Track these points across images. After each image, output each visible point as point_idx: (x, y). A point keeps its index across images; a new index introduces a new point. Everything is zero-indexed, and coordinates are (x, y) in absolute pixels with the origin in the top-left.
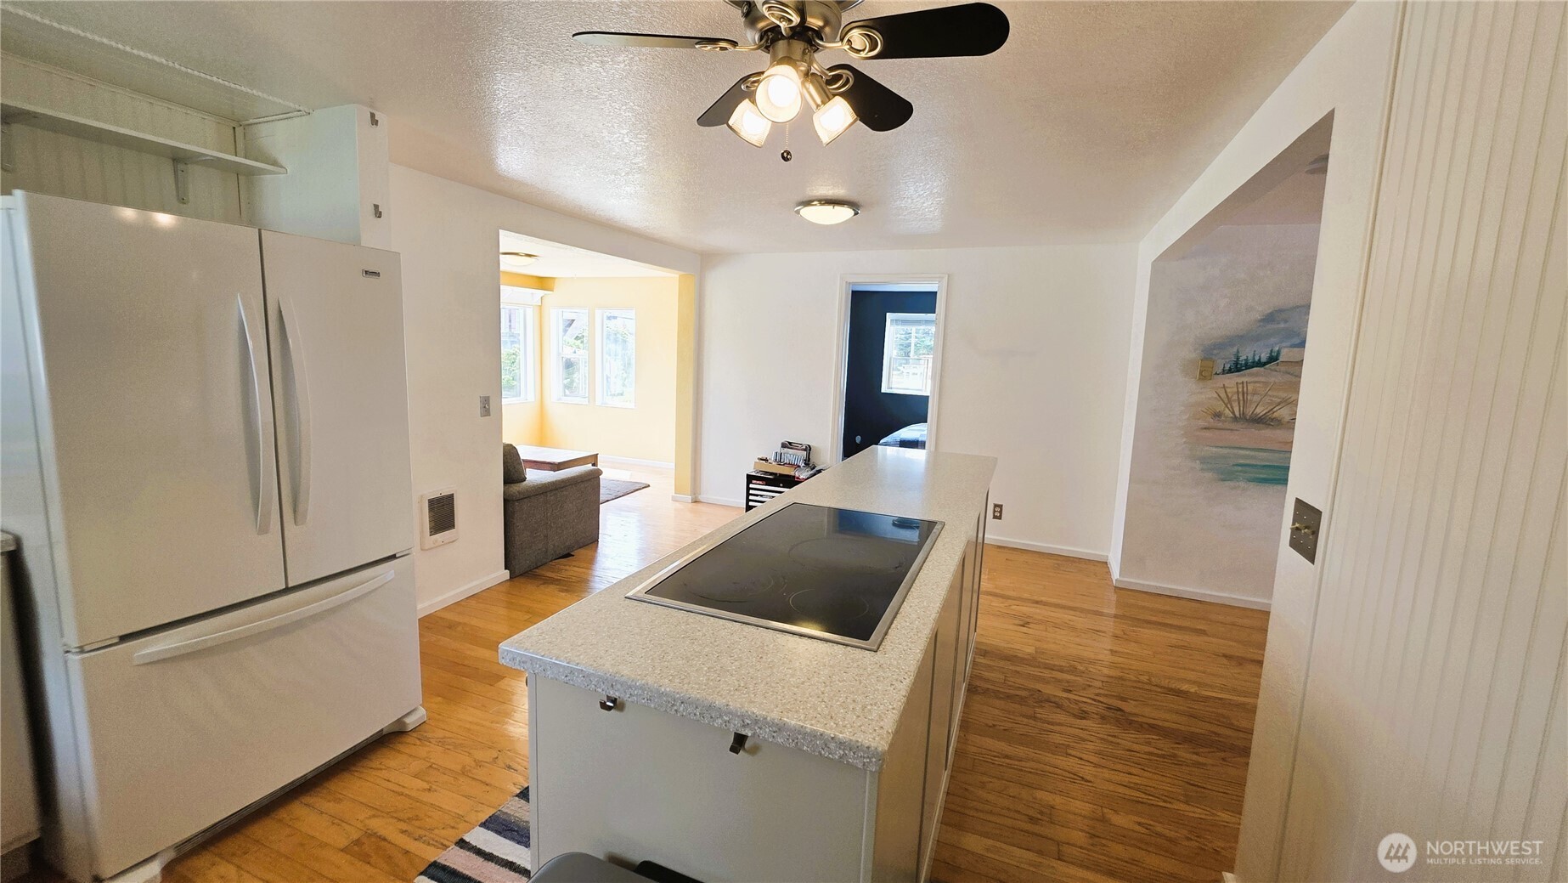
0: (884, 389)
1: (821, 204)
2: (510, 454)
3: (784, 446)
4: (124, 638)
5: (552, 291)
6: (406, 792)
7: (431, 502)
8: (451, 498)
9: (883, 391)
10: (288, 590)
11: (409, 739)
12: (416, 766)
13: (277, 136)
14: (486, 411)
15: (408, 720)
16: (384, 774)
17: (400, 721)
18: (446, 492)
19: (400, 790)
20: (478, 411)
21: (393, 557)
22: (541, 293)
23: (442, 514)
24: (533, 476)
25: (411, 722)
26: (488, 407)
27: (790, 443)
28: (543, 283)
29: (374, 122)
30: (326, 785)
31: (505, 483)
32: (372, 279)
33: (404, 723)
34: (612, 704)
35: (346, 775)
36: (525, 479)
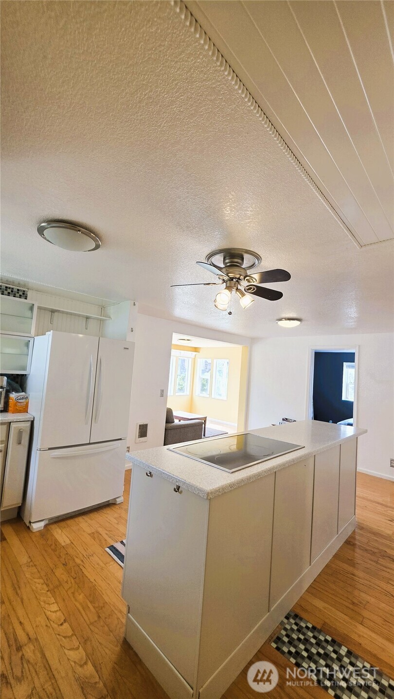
0: (344, 398)
1: (286, 320)
2: (169, 413)
3: (283, 420)
4: (50, 449)
5: (199, 352)
6: (111, 522)
7: (140, 425)
8: (146, 425)
9: (343, 399)
10: (90, 444)
11: (117, 507)
12: (116, 515)
13: (111, 311)
14: (162, 395)
15: (117, 500)
16: (106, 515)
17: (115, 499)
18: (146, 423)
19: (109, 521)
20: (159, 395)
21: (121, 439)
22: (195, 353)
23: (143, 431)
24: (176, 422)
25: (119, 501)
26: (163, 394)
27: (286, 419)
28: (196, 350)
29: (134, 305)
30: (90, 514)
31: (166, 423)
32: (126, 350)
33: (116, 501)
34: (150, 475)
35: (96, 513)
36: (174, 422)
